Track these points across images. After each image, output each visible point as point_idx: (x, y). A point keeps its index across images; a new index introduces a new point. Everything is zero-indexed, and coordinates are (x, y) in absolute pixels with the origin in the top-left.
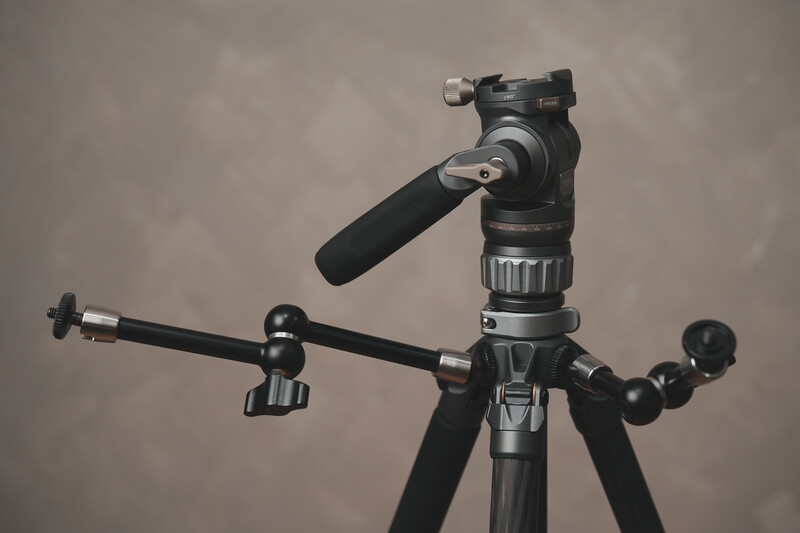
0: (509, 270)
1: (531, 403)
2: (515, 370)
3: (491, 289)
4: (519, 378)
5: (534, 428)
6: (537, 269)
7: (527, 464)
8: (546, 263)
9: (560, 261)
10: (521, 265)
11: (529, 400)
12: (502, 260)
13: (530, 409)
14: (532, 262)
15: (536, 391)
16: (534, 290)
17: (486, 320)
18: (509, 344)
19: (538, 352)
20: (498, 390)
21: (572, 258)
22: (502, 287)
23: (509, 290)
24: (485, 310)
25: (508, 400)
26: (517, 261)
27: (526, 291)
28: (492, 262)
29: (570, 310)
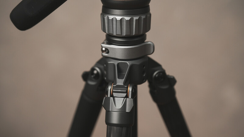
0: (114, 23)
1: (127, 97)
2: (118, 78)
3: (106, 33)
4: (120, 82)
5: (128, 110)
6: (130, 22)
7: (124, 129)
8: (135, 18)
9: (143, 17)
10: (121, 20)
11: (125, 94)
12: (111, 17)
13: (126, 100)
14: (127, 18)
15: (130, 89)
16: (129, 34)
17: (104, 49)
18: (116, 63)
19: (132, 66)
20: (109, 88)
21: (150, 15)
22: (111, 32)
23: (115, 34)
24: (103, 43)
25: (115, 94)
26: (119, 18)
27: (124, 34)
28: (106, 18)
29: (149, 43)
